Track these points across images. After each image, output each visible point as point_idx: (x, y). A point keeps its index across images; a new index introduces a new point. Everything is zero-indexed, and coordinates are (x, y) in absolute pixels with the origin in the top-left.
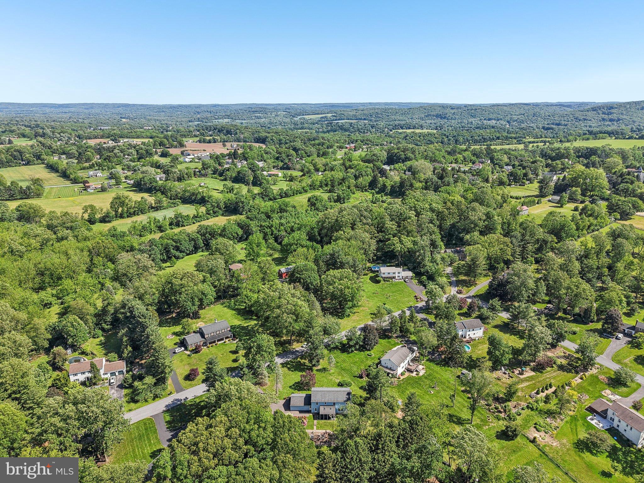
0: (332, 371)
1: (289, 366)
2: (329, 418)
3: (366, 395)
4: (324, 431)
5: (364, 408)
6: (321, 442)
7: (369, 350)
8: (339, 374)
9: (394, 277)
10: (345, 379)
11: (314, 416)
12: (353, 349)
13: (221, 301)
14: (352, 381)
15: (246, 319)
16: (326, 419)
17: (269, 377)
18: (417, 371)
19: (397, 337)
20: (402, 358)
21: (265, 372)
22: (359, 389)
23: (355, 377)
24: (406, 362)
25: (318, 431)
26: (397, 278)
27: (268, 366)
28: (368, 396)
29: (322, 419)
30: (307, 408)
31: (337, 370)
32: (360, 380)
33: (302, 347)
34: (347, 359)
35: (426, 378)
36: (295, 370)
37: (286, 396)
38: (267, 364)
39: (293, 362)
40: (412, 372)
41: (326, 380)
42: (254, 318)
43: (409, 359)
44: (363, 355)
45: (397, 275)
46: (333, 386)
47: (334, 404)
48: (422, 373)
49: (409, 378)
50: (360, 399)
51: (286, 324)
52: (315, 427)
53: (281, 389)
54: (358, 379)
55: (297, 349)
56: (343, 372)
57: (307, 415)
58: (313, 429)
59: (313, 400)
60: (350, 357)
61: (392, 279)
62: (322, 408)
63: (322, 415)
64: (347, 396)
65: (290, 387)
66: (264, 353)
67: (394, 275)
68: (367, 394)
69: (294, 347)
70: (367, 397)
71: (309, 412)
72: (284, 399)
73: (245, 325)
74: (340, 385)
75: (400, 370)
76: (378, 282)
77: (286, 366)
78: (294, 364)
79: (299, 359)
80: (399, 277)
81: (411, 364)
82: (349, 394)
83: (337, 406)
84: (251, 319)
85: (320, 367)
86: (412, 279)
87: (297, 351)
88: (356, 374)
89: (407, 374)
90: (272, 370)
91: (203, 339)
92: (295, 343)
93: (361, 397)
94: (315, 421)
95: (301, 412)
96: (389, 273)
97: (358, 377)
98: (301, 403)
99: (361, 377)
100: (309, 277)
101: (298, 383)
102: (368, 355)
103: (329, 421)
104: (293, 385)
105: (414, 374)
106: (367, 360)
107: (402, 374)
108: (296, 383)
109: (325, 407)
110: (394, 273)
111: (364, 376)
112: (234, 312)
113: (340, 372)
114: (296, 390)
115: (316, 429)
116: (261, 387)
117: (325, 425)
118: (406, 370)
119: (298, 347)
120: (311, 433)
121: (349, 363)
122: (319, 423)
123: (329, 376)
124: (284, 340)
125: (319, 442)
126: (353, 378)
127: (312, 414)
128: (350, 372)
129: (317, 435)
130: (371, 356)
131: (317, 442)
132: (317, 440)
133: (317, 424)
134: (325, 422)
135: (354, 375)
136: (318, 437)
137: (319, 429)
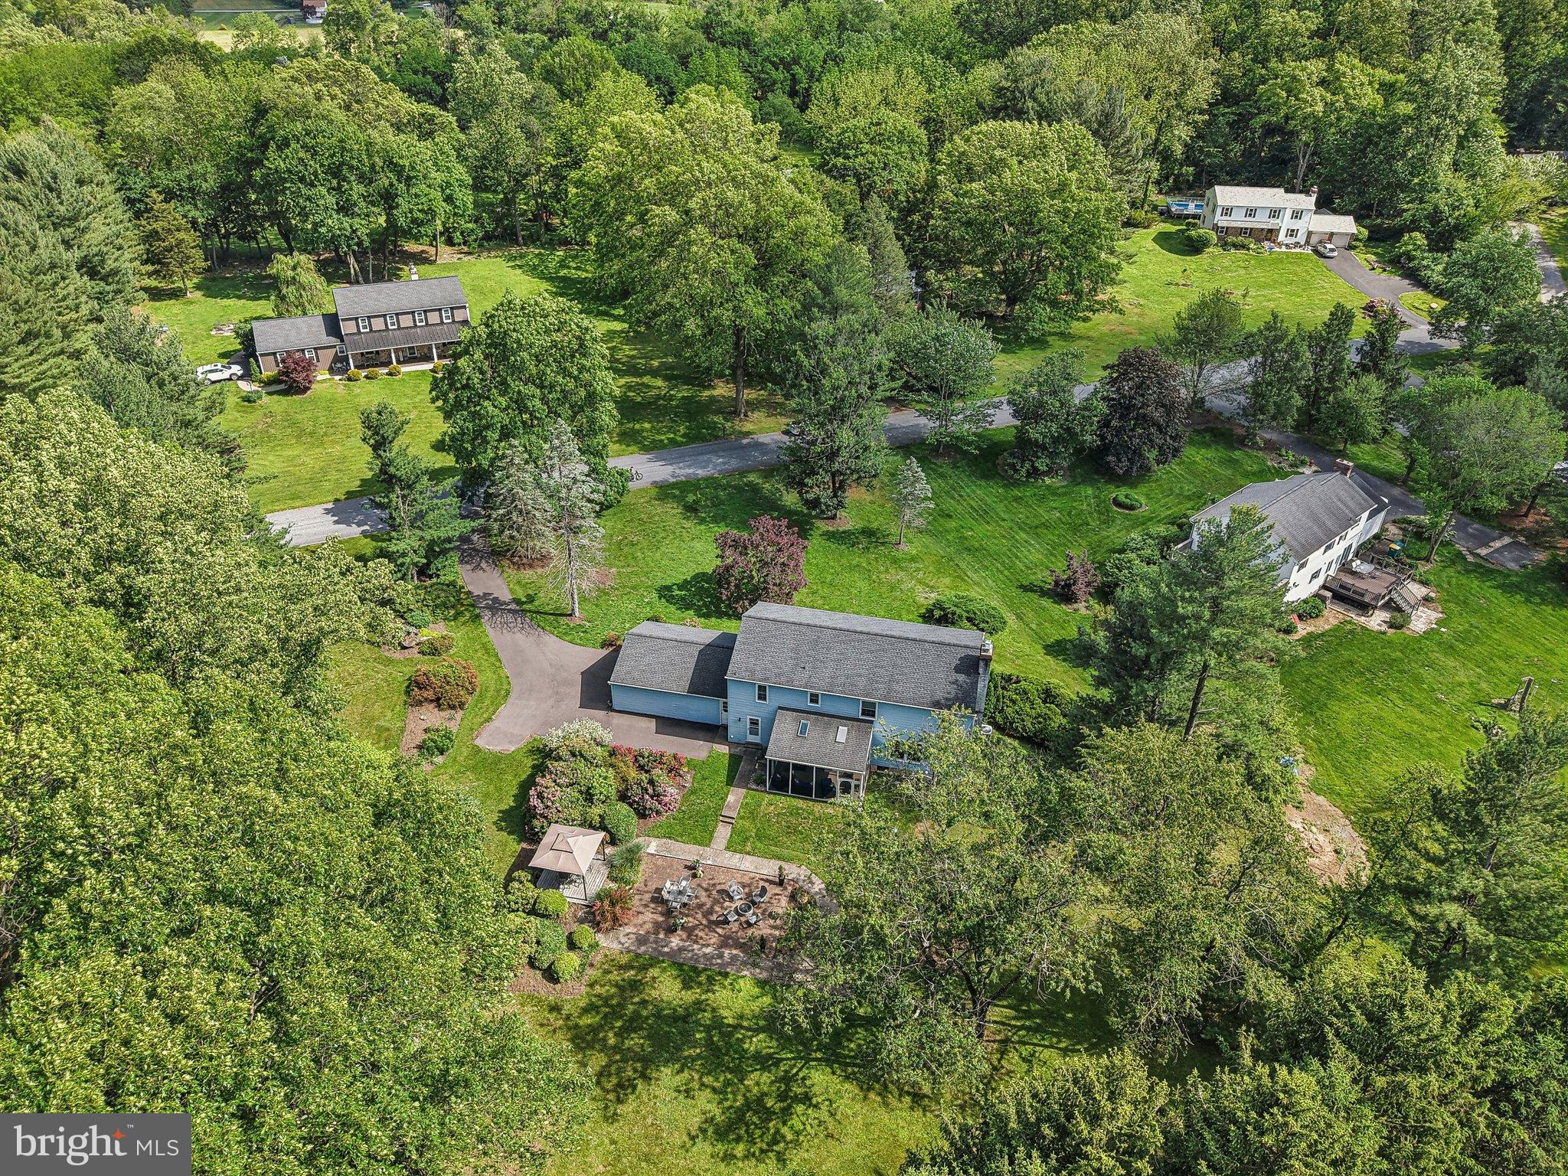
0: (908, 549)
2: (825, 790)
3: (1088, 691)
4: (769, 868)
5: (1076, 782)
6: (724, 943)
7: (1125, 480)
8: (945, 565)
9: (1271, 234)
10: (974, 593)
11: (735, 760)
12: (1042, 465)
13: (514, 250)
14: (1011, 606)
16: (802, 790)
18: (1391, 606)
19: (1274, 445)
20: (1322, 525)
22: (1040, 655)
23: (1027, 588)
24: (1338, 549)
25: (734, 860)
26: (1281, 237)
28: (1105, 694)
29: (779, 786)
30: (701, 709)
31: (938, 549)
32: (1058, 610)
34: (1000, 508)
35: (1449, 649)
40: (1364, 607)
41: (864, 585)
43: (1355, 536)
45: (1285, 223)
46: (893, 614)
47: (869, 710)
48: (1421, 621)
49: (1345, 636)
50: (1041, 708)
52: (723, 832)
54: (1046, 603)
55: (764, 438)
56: (965, 562)
57: (696, 749)
58: (706, 840)
59: (739, 665)
60: (1017, 499)
61: (1259, 241)
62: (785, 726)
63: (782, 767)
64: (959, 677)
65: (664, 591)
67: (1272, 223)
68: (1100, 682)
69: (748, 427)
70: (1089, 702)
71: (714, 731)
72: (605, 644)
74: (938, 616)
75: (1301, 585)
76: (1194, 247)
77: (679, 499)
79: (752, 478)
80: (1292, 233)
81: (1357, 565)
82: (972, 664)
83: (882, 728)
85: (848, 521)
86: (1351, 247)
87: (758, 445)
88: (1042, 577)
89: (1333, 616)
91: (333, 341)
92: (756, 415)
93: (1048, 696)
94: (735, 797)
95: (669, 725)
96: (1251, 212)
97: (1043, 593)
98: (678, 676)
99: (1064, 593)
100: (886, 166)
101: (713, 577)
102: (1116, 502)
103: (818, 808)
104: (684, 585)
105: (1377, 620)
106: (1108, 522)
107: (1309, 610)
108: (697, 577)
109: (808, 721)
110: (1275, 213)
111: (1080, 588)
112: (544, 285)
113: (952, 560)
114: (687, 609)
115: (722, 846)
116: (511, 572)
117: (791, 830)
118: (1329, 594)
119: (771, 430)
120: (686, 867)
121: (1010, 524)
122: (751, 813)
123: (887, 571)
124: (712, 397)
125: (714, 939)
126: (1015, 592)
127: (724, 749)
128: (1003, 564)
129: (718, 888)
130: (1131, 508)
131: (701, 934)
132: (704, 922)
133: (742, 818)
134: (794, 812)
135: (1025, 583)
136: (716, 902)
137: (748, 853)
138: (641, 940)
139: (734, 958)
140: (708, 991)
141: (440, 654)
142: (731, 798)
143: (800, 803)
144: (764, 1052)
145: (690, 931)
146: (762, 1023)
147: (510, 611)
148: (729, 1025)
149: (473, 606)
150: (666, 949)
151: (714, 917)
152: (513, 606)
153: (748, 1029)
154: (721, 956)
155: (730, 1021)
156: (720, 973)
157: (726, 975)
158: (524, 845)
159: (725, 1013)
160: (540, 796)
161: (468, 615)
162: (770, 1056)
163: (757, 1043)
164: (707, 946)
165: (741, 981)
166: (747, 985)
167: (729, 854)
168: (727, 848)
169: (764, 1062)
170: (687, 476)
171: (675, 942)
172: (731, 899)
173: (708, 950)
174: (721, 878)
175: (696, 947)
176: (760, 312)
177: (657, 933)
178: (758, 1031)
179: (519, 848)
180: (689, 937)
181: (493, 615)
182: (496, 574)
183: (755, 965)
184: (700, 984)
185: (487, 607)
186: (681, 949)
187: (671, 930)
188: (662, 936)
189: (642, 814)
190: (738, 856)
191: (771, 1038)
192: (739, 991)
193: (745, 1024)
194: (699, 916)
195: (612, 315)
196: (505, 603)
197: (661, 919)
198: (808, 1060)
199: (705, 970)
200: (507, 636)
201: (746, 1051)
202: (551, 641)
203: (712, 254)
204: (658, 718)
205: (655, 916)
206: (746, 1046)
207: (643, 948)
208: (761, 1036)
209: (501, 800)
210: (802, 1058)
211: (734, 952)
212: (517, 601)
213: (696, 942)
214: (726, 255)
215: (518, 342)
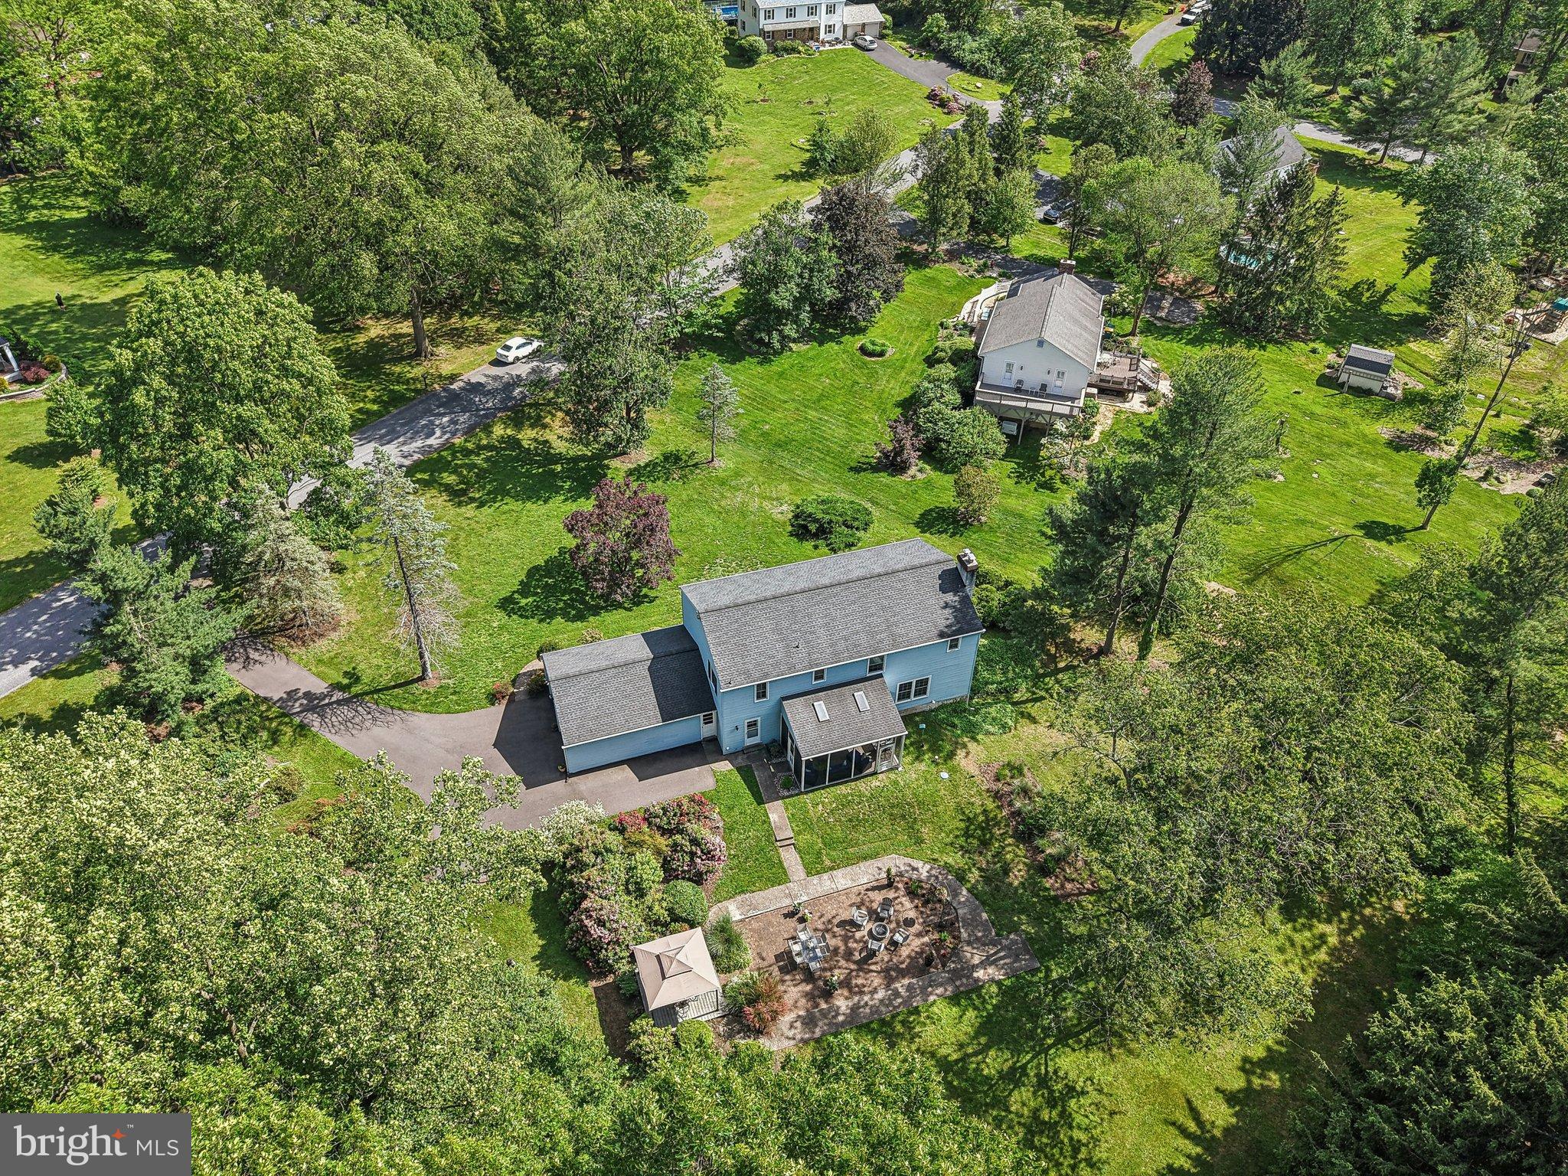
0: (724, 464)
1: (449, 479)
4: (866, 873)
6: (889, 978)
7: (860, 328)
8: (770, 469)
9: (813, 33)
11: (746, 773)
12: (790, 330)
15: (101, 269)
17: (338, 568)
19: (953, 255)
21: (302, 547)
23: (856, 470)
25: (824, 884)
26: (822, 35)
27: (315, 497)
29: (818, 784)
30: (689, 729)
31: (750, 454)
32: (899, 482)
33: (498, 363)
34: (772, 389)
36: (500, 492)
37: (496, 674)
38: (298, 494)
39: (467, 453)
40: (1124, 394)
42: (158, 255)
44: (839, 353)
45: (823, 19)
47: (876, 666)
51: (372, 208)
52: (790, 859)
53: (453, 640)
54: (884, 478)
55: (472, 379)
56: (785, 458)
57: (699, 779)
58: (778, 876)
60: (781, 375)
61: (804, 41)
62: (797, 714)
63: (812, 760)
64: (950, 597)
65: (507, 604)
66: (247, 410)
67: (812, 21)
69: (446, 369)
71: (704, 750)
72: (493, 698)
73: (106, 297)
76: (747, 57)
77: (435, 482)
78: (478, 460)
79: (501, 430)
80: (830, 29)
81: (1101, 358)
82: (954, 579)
83: (892, 677)
84: (140, 263)
85: (644, 454)
86: (884, 37)
87: (476, 388)
88: (862, 454)
89: (1107, 410)
90: (344, 518)
92: (443, 351)
94: (776, 812)
95: (648, 766)
96: (791, 12)
97: (875, 469)
98: (641, 706)
99: (893, 465)
101: (552, 567)
102: (863, 350)
103: (863, 786)
104: (525, 589)
105: (1138, 403)
106: (875, 375)
108: (533, 572)
109: (821, 700)
111: (909, 455)
113: (771, 463)
114: (551, 618)
115: (803, 875)
116: (298, 651)
117: (855, 822)
118: (1095, 391)
119: (472, 365)
120: (786, 916)
121: (794, 405)
122: (804, 823)
123: (723, 496)
124: (371, 343)
125: (877, 981)
126: (851, 477)
127: (724, 766)
128: (818, 449)
129: (836, 921)
130: (882, 354)
131: (860, 981)
132: (853, 967)
133: (799, 833)
134: (845, 803)
135: (853, 464)
136: (846, 939)
137: (832, 869)
138: (809, 1021)
139: (910, 988)
140: (912, 1038)
141: (294, 797)
142: (773, 817)
143: (843, 789)
144: (1005, 1067)
145: (846, 983)
146: (983, 1040)
147: (339, 702)
148: (957, 1061)
149: (284, 715)
150: (841, 1018)
151: (857, 956)
152: (338, 695)
153: (976, 1054)
154: (897, 994)
155: (955, 1056)
156: (910, 1013)
157: (916, 1011)
158: (594, 984)
159: (943, 1051)
160: (601, 923)
161: (289, 730)
162: (1013, 1069)
163: (994, 1063)
164: (875, 992)
165: (935, 1009)
166: (943, 1011)
167: (815, 880)
168: (809, 874)
169: (1014, 1077)
170: (422, 450)
171: (842, 1003)
172: (859, 927)
173: (881, 994)
174: (830, 910)
175: (866, 998)
176: (450, 228)
177: (817, 1005)
178: (984, 1050)
179: (590, 990)
180: (850, 991)
181: (322, 716)
182: (280, 662)
183: (933, 984)
184: (900, 1035)
185: (306, 709)
186: (855, 1009)
187: (828, 994)
188: (824, 1006)
189: (698, 879)
190: (825, 876)
191: (1000, 1049)
192: (939, 1020)
193: (970, 1050)
194: (843, 963)
195: (152, 263)
196: (324, 696)
197: (808, 988)
198: (1046, 1051)
199: (893, 1017)
200: (363, 737)
201: (988, 1078)
202: (421, 720)
203: (373, 165)
204: (631, 762)
205: (800, 988)
206: (986, 1072)
207: (817, 1030)
208: (992, 1053)
209: (523, 946)
210: (1039, 1053)
211: (906, 981)
212: (337, 687)
213: (861, 993)
214: (390, 164)
215: (219, 350)
